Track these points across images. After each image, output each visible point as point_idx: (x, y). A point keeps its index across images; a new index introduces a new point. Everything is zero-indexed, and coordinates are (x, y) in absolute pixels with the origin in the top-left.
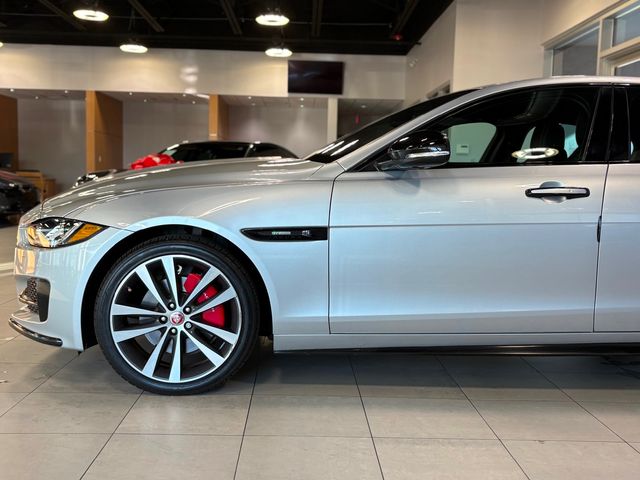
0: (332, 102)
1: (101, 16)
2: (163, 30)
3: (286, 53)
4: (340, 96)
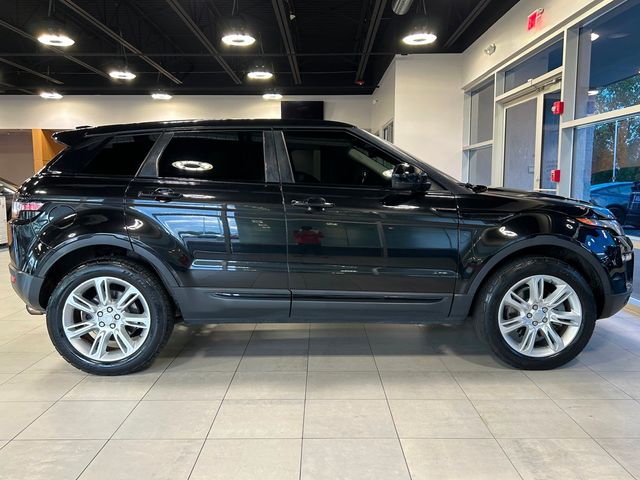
1: (130, 76)
2: (181, 82)
3: (279, 97)
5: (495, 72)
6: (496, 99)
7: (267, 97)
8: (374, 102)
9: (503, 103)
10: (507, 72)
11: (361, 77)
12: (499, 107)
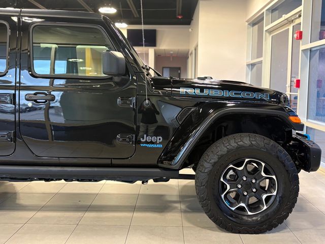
0: (151, 51)
4: (155, 48)
5: (264, 10)
6: (265, 28)
8: (190, 30)
9: (270, 31)
10: (273, 10)
11: (180, 13)
12: (268, 34)
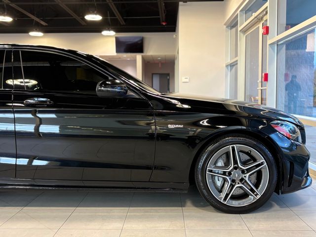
0: (139, 57)
2: (46, 24)
3: (112, 33)
4: (142, 54)
5: (238, 12)
6: (239, 29)
7: (105, 33)
10: (246, 11)
11: (164, 20)
